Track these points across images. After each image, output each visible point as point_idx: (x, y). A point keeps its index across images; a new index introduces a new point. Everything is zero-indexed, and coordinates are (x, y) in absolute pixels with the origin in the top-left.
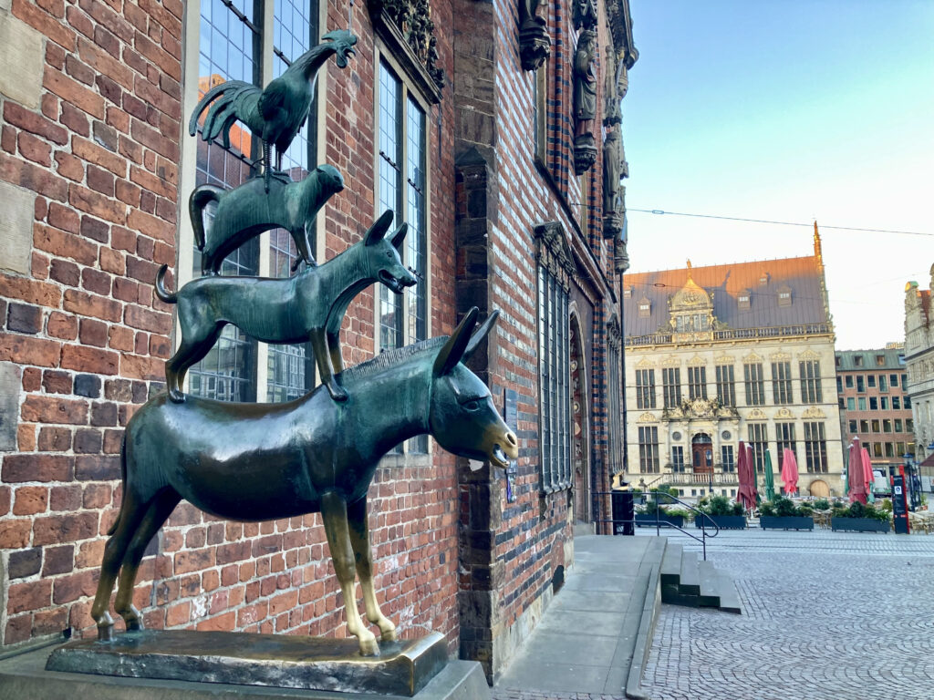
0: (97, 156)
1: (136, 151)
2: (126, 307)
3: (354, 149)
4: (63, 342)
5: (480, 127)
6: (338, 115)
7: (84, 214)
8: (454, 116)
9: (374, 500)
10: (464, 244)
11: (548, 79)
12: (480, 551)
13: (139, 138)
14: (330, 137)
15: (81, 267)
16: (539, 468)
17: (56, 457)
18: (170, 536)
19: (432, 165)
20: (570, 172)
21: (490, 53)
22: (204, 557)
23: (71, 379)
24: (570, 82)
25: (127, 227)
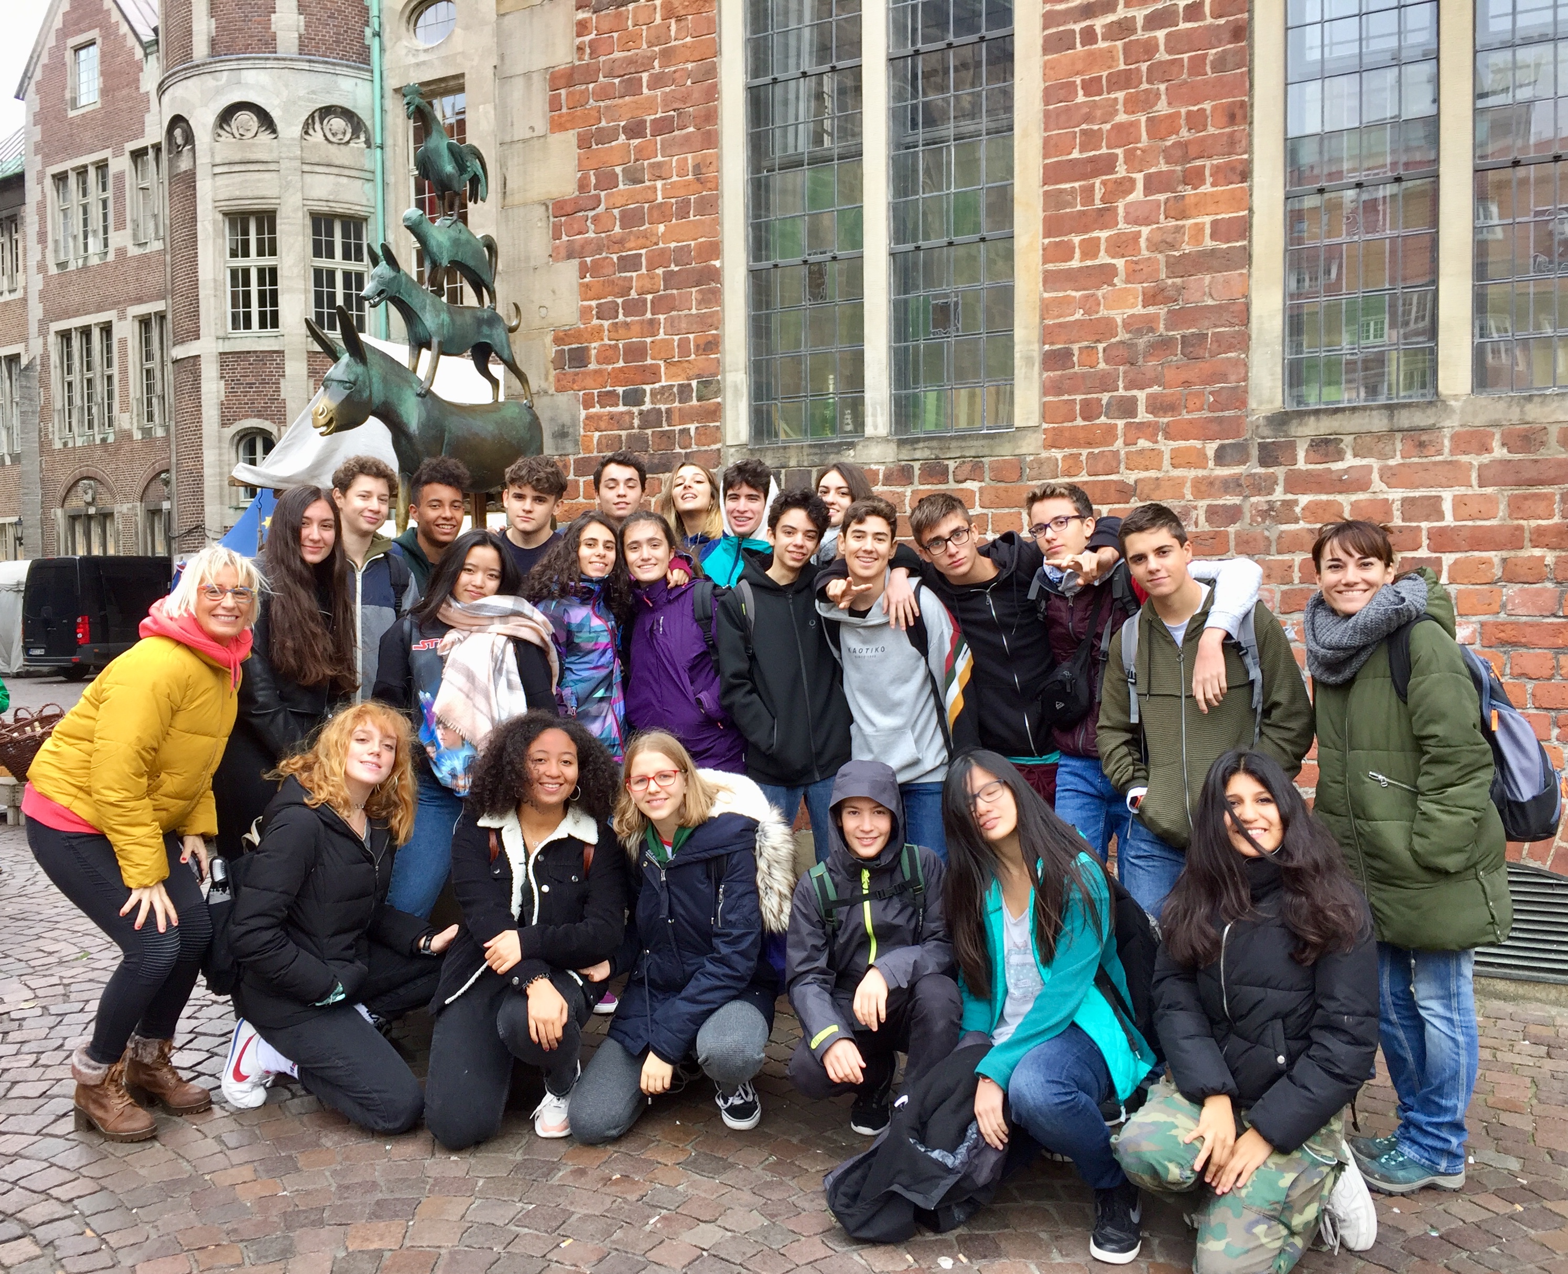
0: (626, 198)
1: (665, 167)
2: (665, 319)
4: (609, 367)
15: (620, 301)
23: (618, 394)
25: (661, 245)
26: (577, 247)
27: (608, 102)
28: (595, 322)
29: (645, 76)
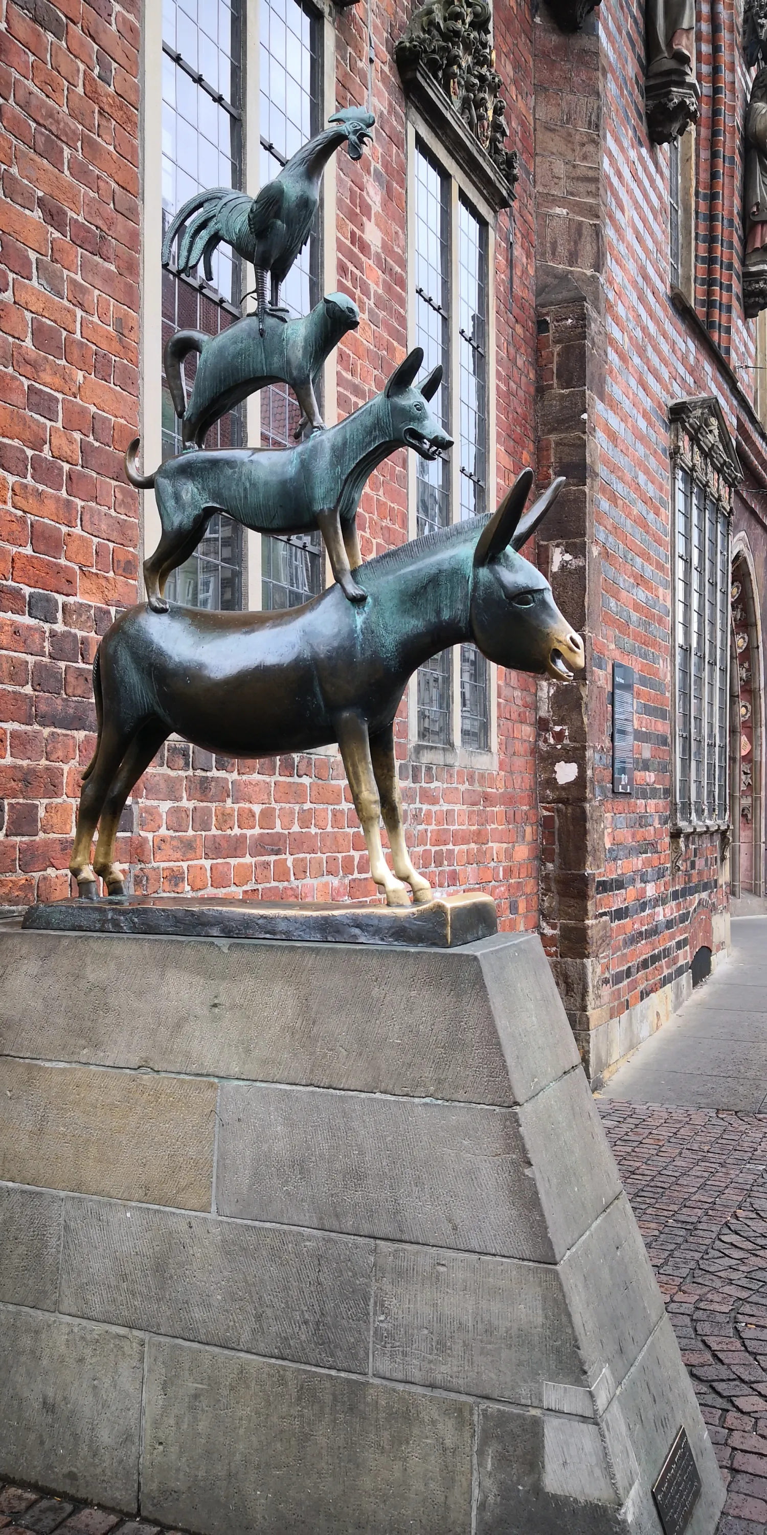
0: (42, 306)
1: (86, 296)
2: (83, 507)
3: (377, 285)
4: (15, 550)
5: (576, 243)
6: (353, 234)
7: (30, 382)
8: (534, 226)
9: (412, 806)
10: (550, 432)
11: (698, 156)
12: (572, 902)
13: (90, 279)
14: (342, 269)
15: (30, 453)
16: (668, 792)
17: (13, 692)
18: (146, 812)
19: (498, 307)
20: (734, 315)
21: (593, 118)
22: (188, 846)
23: (24, 597)
24: (737, 159)
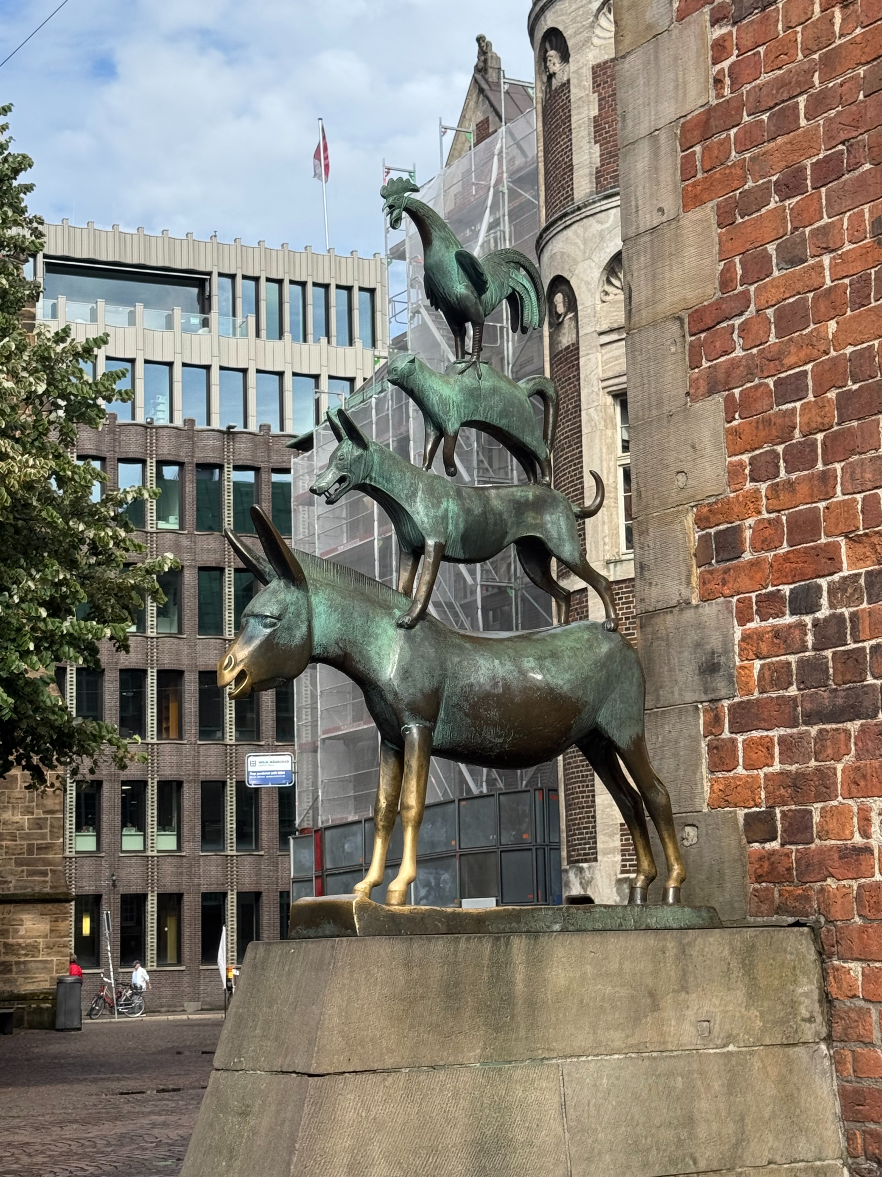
0: (783, 289)
1: (834, 232)
4: (771, 555)
7: (775, 377)
15: (780, 449)
17: (777, 698)
23: (783, 597)
25: (833, 353)
26: (721, 375)
27: (756, 150)
28: (749, 485)
29: (802, 101)
